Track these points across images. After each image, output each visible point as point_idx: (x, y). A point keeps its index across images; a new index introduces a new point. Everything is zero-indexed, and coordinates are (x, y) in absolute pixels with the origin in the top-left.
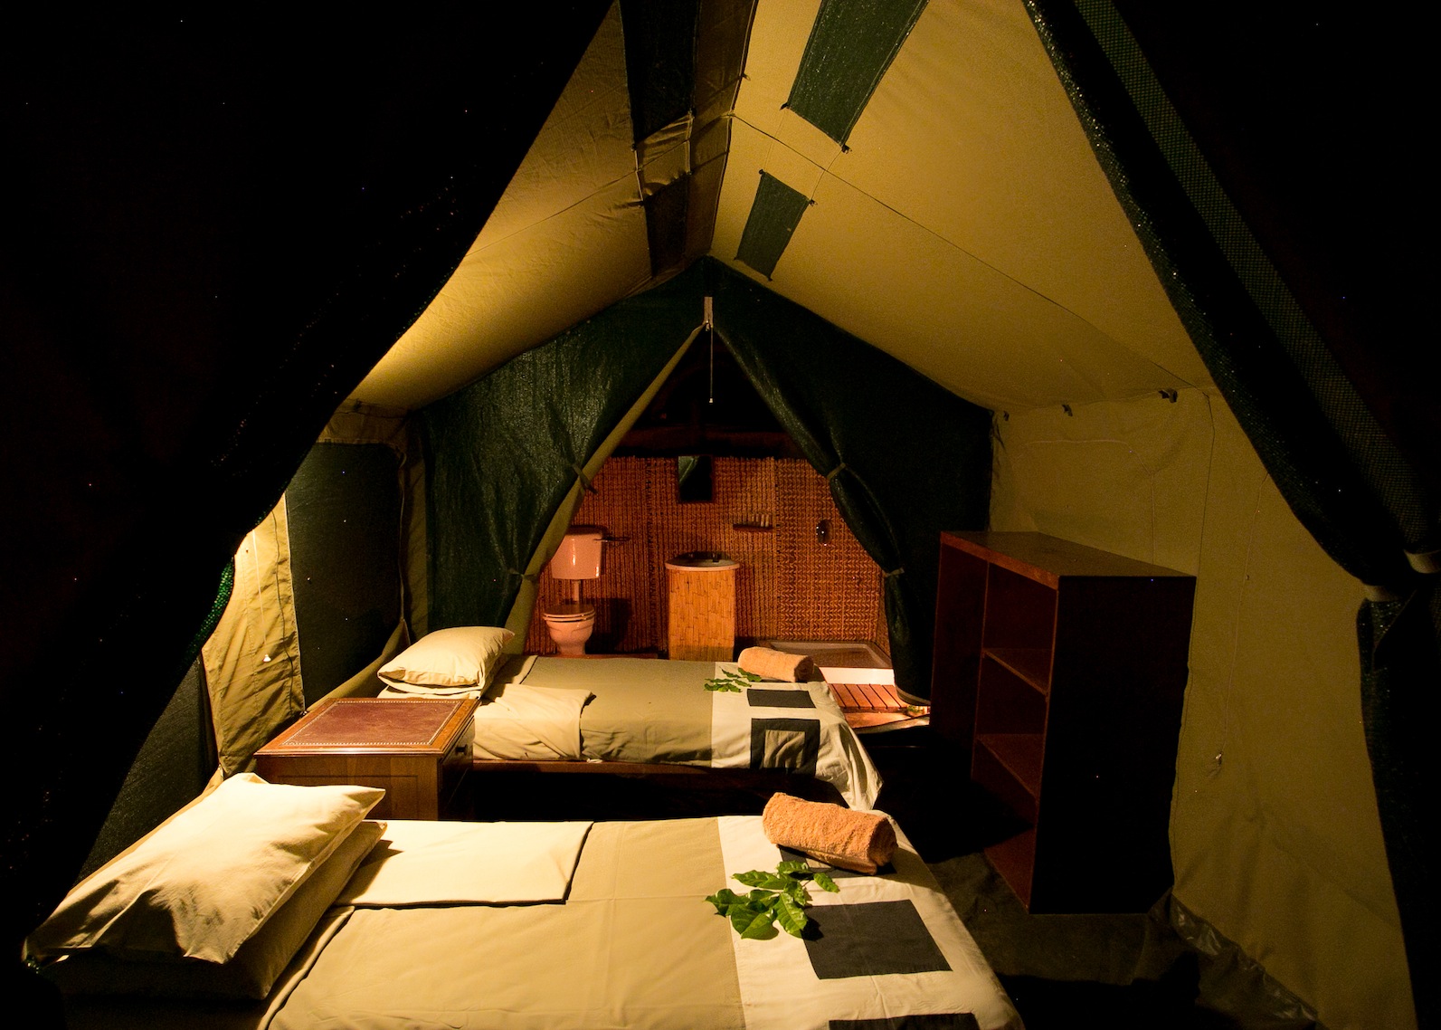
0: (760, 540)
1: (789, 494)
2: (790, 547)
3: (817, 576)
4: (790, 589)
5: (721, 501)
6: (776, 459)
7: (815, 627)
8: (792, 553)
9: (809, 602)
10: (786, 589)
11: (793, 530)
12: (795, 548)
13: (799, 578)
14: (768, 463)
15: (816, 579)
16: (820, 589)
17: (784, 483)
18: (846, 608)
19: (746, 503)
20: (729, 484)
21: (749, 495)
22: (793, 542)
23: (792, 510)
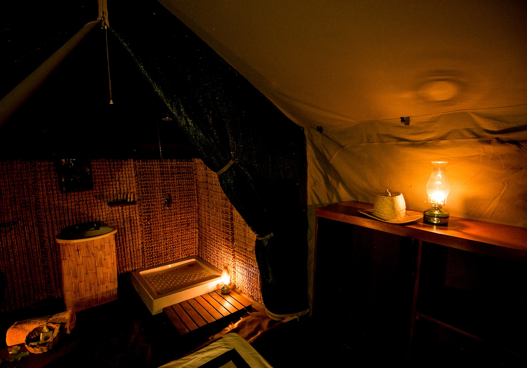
0: (128, 210)
1: (144, 180)
2: (148, 212)
3: (164, 226)
4: (149, 236)
5: (97, 188)
6: (134, 160)
7: (165, 255)
8: (149, 216)
9: (161, 242)
10: (146, 237)
11: (148, 202)
12: (150, 212)
13: (154, 229)
14: (129, 162)
15: (164, 228)
16: (166, 233)
17: (140, 174)
18: (182, 241)
19: (116, 188)
20: (103, 177)
21: (118, 183)
22: (149, 209)
23: (147, 190)
